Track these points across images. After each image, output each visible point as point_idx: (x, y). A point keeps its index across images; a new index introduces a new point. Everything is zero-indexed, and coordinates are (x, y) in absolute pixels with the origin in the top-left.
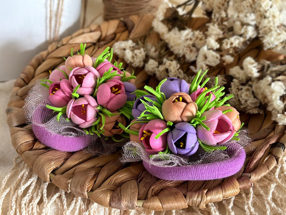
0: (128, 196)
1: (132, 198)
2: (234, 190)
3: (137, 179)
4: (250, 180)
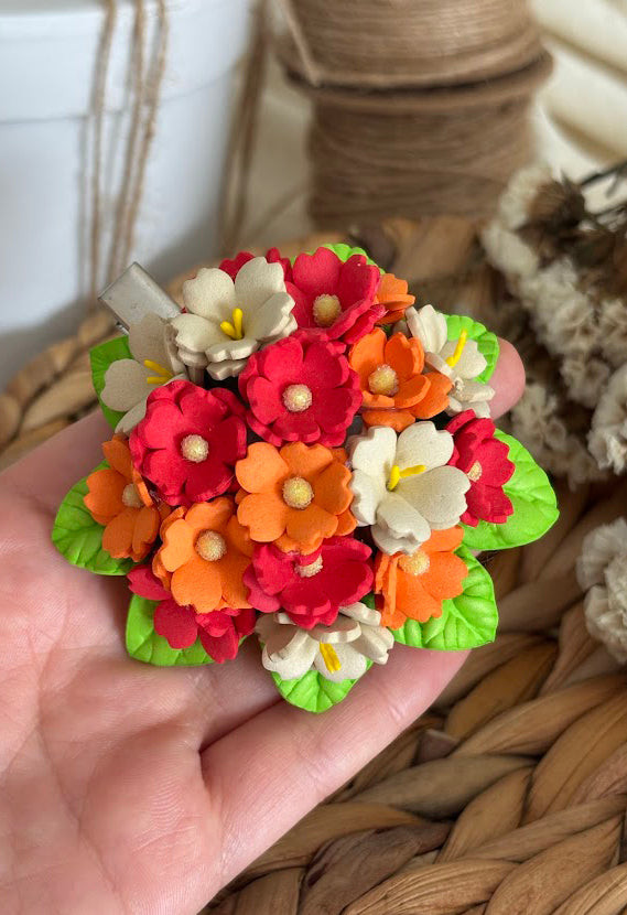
3: (308, 867)
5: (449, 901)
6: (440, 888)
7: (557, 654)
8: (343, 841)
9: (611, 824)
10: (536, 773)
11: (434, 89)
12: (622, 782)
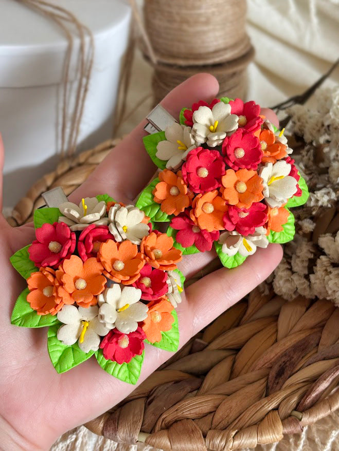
0: (127, 426)
1: (132, 430)
2: (274, 435)
3: (148, 397)
4: (300, 423)
5: (200, 412)
6: (197, 406)
7: (247, 307)
8: (162, 387)
9: (263, 381)
10: (237, 357)
12: (269, 363)
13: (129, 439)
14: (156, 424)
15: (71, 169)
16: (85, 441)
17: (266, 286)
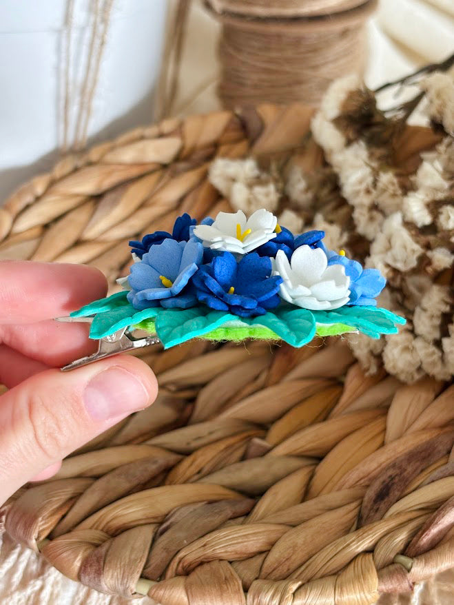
0: (119, 566)
1: (126, 574)
2: (362, 593)
3: (161, 523)
4: (409, 575)
5: (244, 550)
6: (240, 541)
7: (341, 393)
8: (186, 508)
9: (354, 505)
10: (316, 469)
11: (296, 20)
12: (366, 479)
13: (121, 588)
14: (168, 566)
15: (76, 170)
16: (56, 592)
17: (373, 361)
